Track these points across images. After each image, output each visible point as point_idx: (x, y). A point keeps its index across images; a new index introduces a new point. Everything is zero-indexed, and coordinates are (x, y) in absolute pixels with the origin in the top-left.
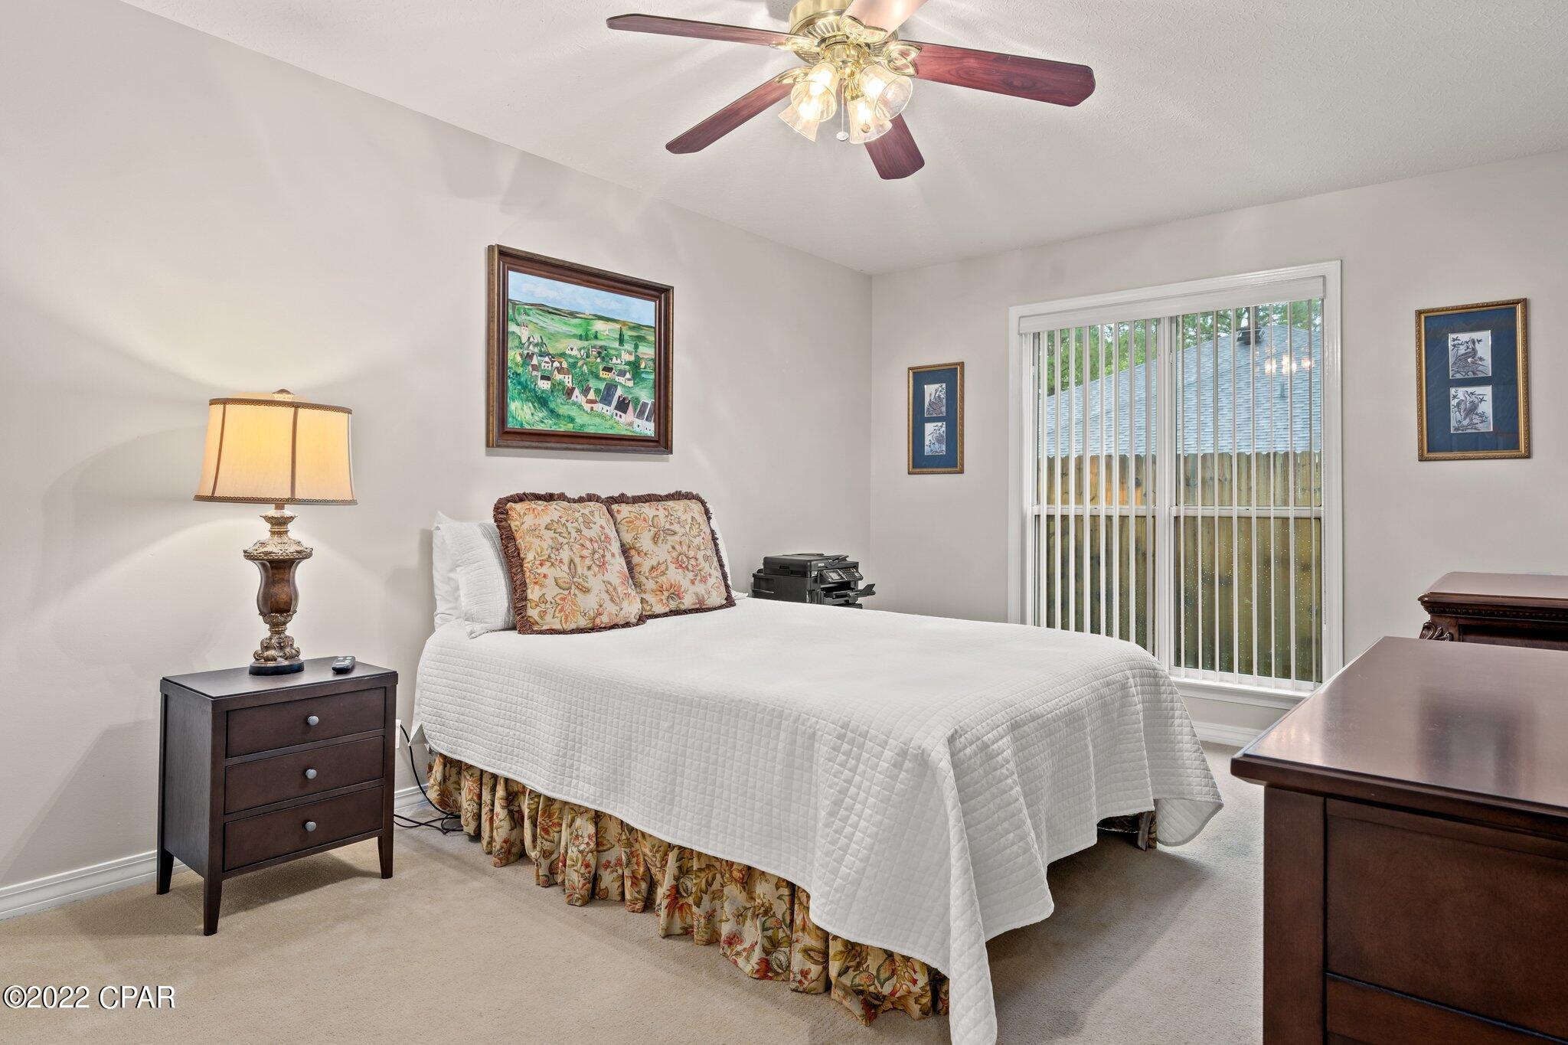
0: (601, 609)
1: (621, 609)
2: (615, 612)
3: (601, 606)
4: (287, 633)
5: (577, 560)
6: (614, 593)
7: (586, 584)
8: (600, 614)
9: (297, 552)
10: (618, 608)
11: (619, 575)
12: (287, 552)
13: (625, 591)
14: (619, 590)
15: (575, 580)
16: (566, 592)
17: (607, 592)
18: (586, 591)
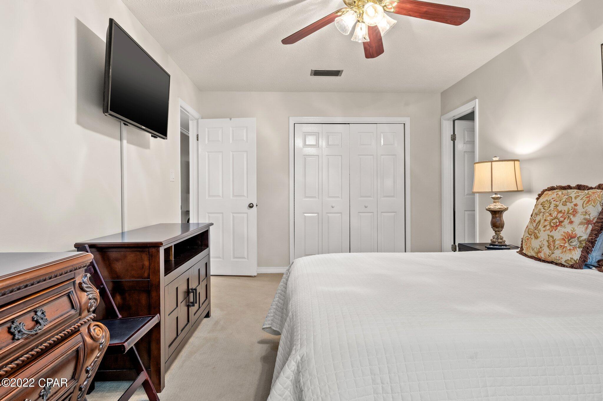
0: (540, 250)
1: (553, 253)
2: (548, 254)
3: (541, 248)
4: (501, 235)
5: (542, 221)
6: (552, 243)
7: (538, 235)
8: (540, 252)
9: (499, 208)
10: (550, 252)
11: (563, 234)
12: (496, 208)
13: (562, 244)
14: (557, 242)
15: (536, 231)
16: (530, 236)
17: (548, 241)
18: (536, 237)
